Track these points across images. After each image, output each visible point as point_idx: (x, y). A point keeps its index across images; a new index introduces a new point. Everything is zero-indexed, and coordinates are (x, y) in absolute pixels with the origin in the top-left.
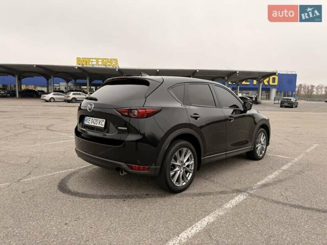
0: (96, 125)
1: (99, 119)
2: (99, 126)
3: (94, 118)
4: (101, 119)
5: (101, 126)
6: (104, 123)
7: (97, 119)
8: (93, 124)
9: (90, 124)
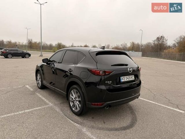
0: (130, 80)
1: (130, 76)
2: (132, 79)
3: (127, 77)
4: (131, 76)
5: (133, 79)
6: (134, 77)
7: (129, 76)
8: (128, 80)
9: (126, 80)
